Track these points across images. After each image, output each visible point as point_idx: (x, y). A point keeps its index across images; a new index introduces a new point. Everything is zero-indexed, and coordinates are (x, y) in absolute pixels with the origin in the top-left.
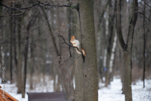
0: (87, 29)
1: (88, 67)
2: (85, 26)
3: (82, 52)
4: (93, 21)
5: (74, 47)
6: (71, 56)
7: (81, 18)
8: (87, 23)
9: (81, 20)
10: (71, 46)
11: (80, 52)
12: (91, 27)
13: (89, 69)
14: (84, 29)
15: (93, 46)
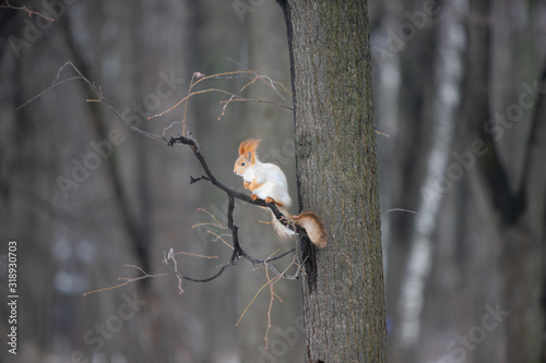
0: (334, 103)
1: (335, 314)
2: (321, 90)
3: (301, 230)
4: (364, 62)
5: (260, 202)
6: (238, 250)
7: (300, 41)
8: (333, 69)
9: (298, 56)
10: (238, 195)
11: (291, 227)
12: (355, 95)
13: (341, 326)
14: (315, 104)
15: (364, 197)
